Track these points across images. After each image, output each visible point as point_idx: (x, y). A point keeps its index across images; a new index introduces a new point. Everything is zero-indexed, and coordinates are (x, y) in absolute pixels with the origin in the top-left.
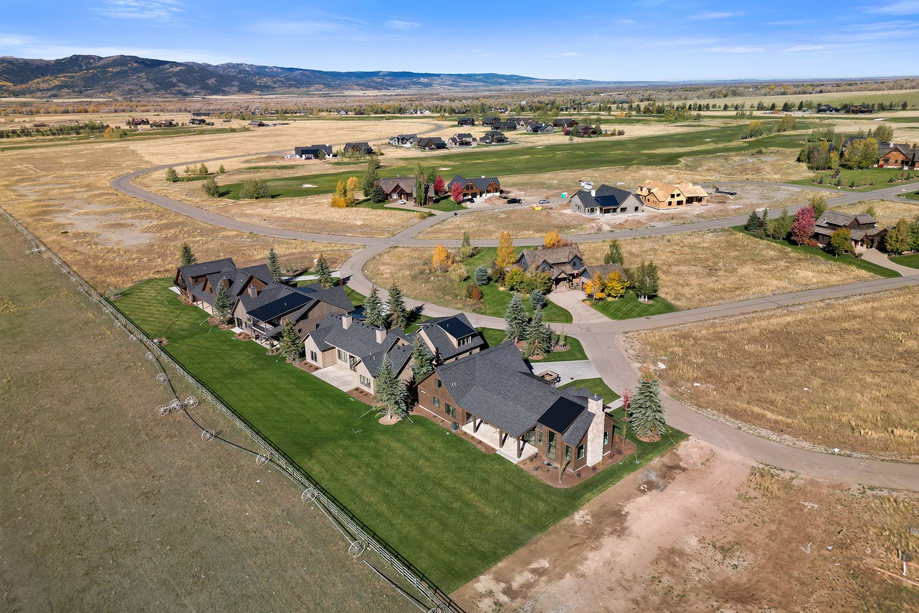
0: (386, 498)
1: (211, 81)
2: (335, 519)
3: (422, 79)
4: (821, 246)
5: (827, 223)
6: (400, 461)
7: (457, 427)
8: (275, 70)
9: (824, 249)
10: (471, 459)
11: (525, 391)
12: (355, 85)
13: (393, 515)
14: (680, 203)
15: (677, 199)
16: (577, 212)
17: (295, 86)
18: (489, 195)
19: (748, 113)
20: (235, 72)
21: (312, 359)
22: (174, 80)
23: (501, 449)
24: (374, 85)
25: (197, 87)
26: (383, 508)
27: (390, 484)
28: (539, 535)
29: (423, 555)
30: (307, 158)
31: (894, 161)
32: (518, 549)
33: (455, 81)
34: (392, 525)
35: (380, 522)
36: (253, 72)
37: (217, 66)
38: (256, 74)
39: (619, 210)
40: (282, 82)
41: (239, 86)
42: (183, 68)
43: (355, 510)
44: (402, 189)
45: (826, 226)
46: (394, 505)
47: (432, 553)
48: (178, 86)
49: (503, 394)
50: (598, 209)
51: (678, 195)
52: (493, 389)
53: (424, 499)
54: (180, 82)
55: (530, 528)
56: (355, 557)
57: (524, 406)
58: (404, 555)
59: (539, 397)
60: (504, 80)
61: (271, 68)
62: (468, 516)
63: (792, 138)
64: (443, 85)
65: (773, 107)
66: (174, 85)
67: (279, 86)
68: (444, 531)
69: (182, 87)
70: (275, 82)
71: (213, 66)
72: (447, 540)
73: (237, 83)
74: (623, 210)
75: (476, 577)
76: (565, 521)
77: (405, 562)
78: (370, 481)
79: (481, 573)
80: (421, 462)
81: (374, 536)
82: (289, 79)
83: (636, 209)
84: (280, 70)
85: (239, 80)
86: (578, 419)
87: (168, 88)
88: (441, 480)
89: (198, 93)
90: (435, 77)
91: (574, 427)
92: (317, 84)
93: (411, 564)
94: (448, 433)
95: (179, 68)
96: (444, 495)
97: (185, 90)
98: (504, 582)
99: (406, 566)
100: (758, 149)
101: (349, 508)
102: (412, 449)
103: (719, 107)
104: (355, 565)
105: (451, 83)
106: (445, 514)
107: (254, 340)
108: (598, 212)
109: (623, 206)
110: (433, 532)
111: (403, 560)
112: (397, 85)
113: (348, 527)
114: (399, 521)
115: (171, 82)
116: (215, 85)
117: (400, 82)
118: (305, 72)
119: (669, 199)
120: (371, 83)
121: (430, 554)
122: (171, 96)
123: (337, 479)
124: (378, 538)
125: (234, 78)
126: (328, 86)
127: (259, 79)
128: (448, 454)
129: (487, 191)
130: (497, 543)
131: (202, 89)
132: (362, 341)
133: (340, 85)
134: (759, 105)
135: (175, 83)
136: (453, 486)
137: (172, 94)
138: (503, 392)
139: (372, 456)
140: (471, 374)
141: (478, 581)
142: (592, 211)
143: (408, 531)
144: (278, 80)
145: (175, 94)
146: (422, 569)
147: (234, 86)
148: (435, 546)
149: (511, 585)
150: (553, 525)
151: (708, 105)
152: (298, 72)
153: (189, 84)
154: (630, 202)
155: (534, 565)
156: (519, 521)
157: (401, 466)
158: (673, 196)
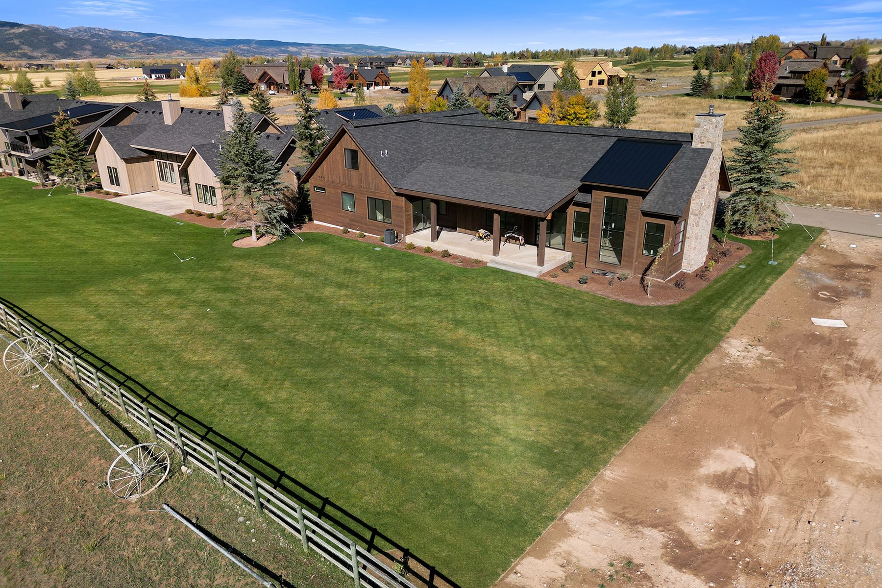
0: (245, 353)
1: (60, 45)
2: (95, 404)
3: (291, 48)
4: (785, 97)
5: (789, 72)
6: (279, 292)
7: (395, 239)
8: (132, 35)
9: (788, 101)
10: (438, 278)
11: (533, 148)
12: (220, 51)
13: (264, 384)
14: (601, 82)
15: (598, 77)
17: (155, 51)
18: (377, 88)
20: (87, 35)
21: (112, 183)
22: (17, 42)
23: (498, 258)
24: (241, 52)
25: (44, 50)
26: (238, 372)
27: (257, 329)
28: (670, 395)
29: (361, 469)
30: (158, 78)
32: (636, 429)
33: (324, 51)
34: (260, 405)
35: (227, 402)
36: (107, 37)
37: (66, 30)
38: (111, 38)
39: (536, 86)
40: (141, 47)
41: (92, 50)
42: (26, 30)
43: (157, 382)
44: (270, 77)
45: (789, 75)
46: (266, 363)
47: (389, 461)
48: (21, 49)
49: (486, 163)
51: (600, 73)
52: (463, 160)
53: (346, 348)
54: (23, 44)
55: (636, 381)
56: (135, 497)
57: (537, 172)
58: (301, 477)
59: (568, 150)
60: (373, 52)
61: (127, 33)
62: (464, 370)
64: (313, 54)
66: (17, 48)
67: (137, 51)
68: (411, 405)
69: (26, 49)
70: (132, 47)
71: (62, 30)
72: (425, 424)
73: (89, 47)
74: (542, 86)
75: (552, 518)
76: (711, 360)
77: (307, 496)
78: (207, 326)
79: (566, 505)
80: (328, 291)
81: (208, 434)
82: (147, 44)
83: (555, 86)
84: (137, 35)
85: (91, 43)
86: (672, 165)
87: (10, 50)
88: (379, 314)
89: (45, 56)
90: (303, 47)
91: (666, 182)
92: (179, 49)
93: (326, 501)
94: (378, 249)
95: (21, 30)
96: (392, 337)
97: (30, 54)
98: (654, 526)
99: (311, 507)
101: (142, 379)
102: (306, 275)
104: (130, 525)
105: (320, 52)
106: (403, 371)
107: (18, 177)
109: (540, 81)
110: (382, 410)
111: (299, 491)
112: (265, 53)
113: (129, 420)
114: (283, 395)
115: (13, 44)
116: (65, 49)
117: (267, 50)
118: (165, 37)
119: (590, 77)
120: (237, 51)
121: (385, 467)
122: (13, 59)
123: (123, 330)
124: (218, 440)
125: (86, 42)
126: (191, 51)
127: (114, 44)
128: (385, 275)
129: (375, 82)
130: (568, 421)
131: (49, 52)
132: (199, 134)
133: (203, 52)
135: (18, 46)
136: (412, 322)
137: (14, 57)
138: (485, 160)
139: (214, 290)
140: (414, 143)
141: (567, 532)
143: (311, 413)
144: (135, 45)
145: (18, 57)
146: (365, 511)
147: (86, 49)
148: (393, 444)
149: (681, 533)
150: (690, 370)
152: (157, 37)
153: (35, 47)
154: (548, 77)
155: (712, 467)
156: (599, 370)
157: (282, 299)
158: (594, 74)
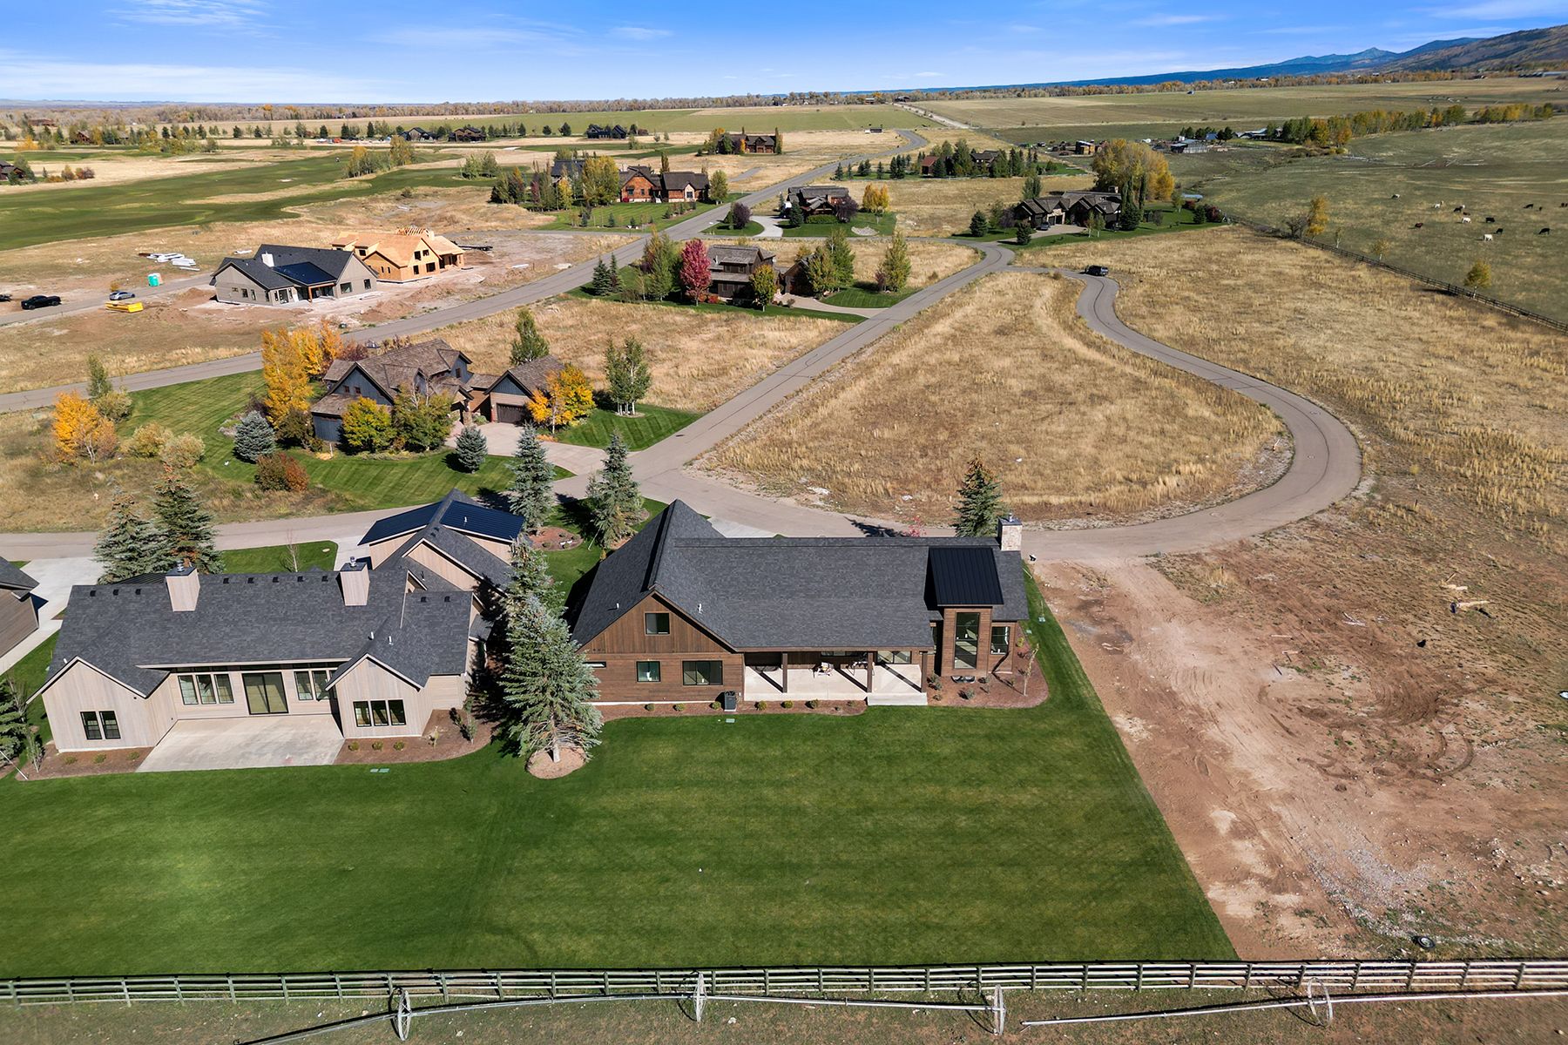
4: (724, 300)
5: (721, 264)
9: (730, 303)
14: (431, 267)
15: (425, 260)
16: (243, 305)
19: (295, 142)
23: (878, 696)
31: (639, 191)
39: (337, 289)
45: (722, 268)
50: (294, 291)
51: (426, 252)
63: (438, 173)
65: (324, 133)
74: (346, 287)
83: (367, 283)
86: (999, 569)
94: (729, 720)
100: (404, 190)
102: (710, 784)
103: (224, 132)
108: (295, 296)
109: (343, 279)
119: (414, 262)
134: (298, 129)
142: (283, 296)
151: (200, 128)
154: (353, 271)
157: (744, 824)
158: (417, 255)
